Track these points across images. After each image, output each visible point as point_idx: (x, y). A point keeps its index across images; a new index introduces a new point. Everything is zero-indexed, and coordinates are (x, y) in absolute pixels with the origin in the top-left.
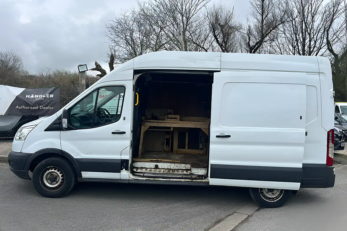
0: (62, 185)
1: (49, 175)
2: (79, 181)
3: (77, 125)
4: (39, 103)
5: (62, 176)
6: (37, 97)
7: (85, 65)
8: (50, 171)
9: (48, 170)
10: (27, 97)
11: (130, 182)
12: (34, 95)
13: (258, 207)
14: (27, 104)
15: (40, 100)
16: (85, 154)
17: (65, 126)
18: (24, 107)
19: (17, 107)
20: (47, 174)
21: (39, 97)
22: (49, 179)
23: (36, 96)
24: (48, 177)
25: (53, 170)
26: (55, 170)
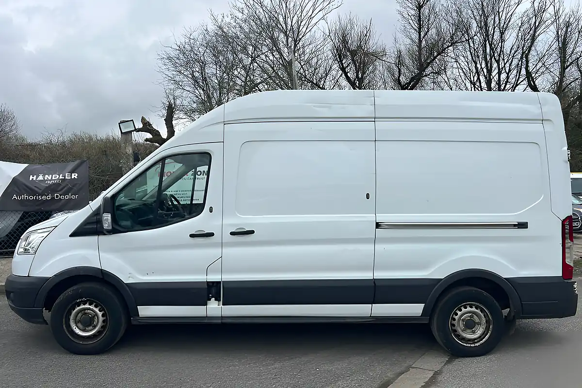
0: (104, 330)
1: (79, 314)
2: (134, 323)
3: (127, 223)
4: (53, 188)
5: (103, 316)
6: (50, 178)
7: (131, 121)
8: (82, 307)
9: (79, 306)
10: (31, 179)
11: (224, 321)
12: (44, 175)
13: (449, 356)
14: (32, 192)
15: (54, 184)
16: (144, 275)
17: (107, 225)
18: (26, 198)
19: (15, 197)
20: (76, 312)
21: (52, 178)
22: (79, 321)
23: (47, 176)
24: (78, 318)
25: (87, 306)
26: (90, 305)
